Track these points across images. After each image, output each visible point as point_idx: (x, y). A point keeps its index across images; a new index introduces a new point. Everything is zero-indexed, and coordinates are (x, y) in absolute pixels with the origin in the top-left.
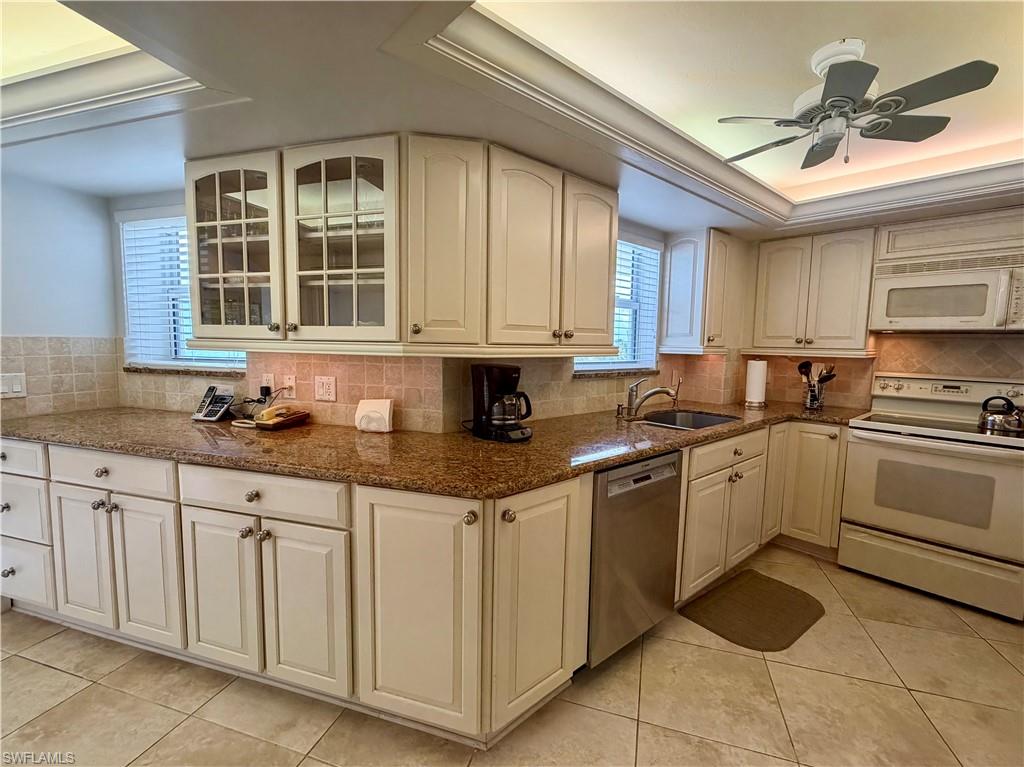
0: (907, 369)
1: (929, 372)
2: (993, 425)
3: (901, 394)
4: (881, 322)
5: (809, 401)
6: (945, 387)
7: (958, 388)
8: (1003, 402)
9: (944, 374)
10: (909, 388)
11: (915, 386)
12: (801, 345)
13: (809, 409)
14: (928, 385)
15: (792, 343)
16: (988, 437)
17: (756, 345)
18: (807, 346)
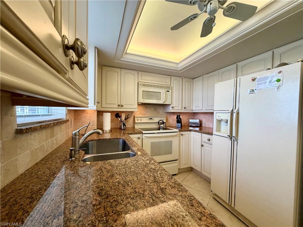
0: (141, 114)
1: (145, 115)
2: (162, 127)
3: (142, 122)
4: (142, 101)
5: (123, 127)
6: (150, 119)
7: (152, 119)
8: (162, 121)
9: (148, 115)
10: (143, 120)
11: (144, 119)
12: (120, 107)
13: (123, 129)
14: (147, 118)
15: (116, 106)
16: (161, 131)
17: (103, 107)
18: (122, 107)
